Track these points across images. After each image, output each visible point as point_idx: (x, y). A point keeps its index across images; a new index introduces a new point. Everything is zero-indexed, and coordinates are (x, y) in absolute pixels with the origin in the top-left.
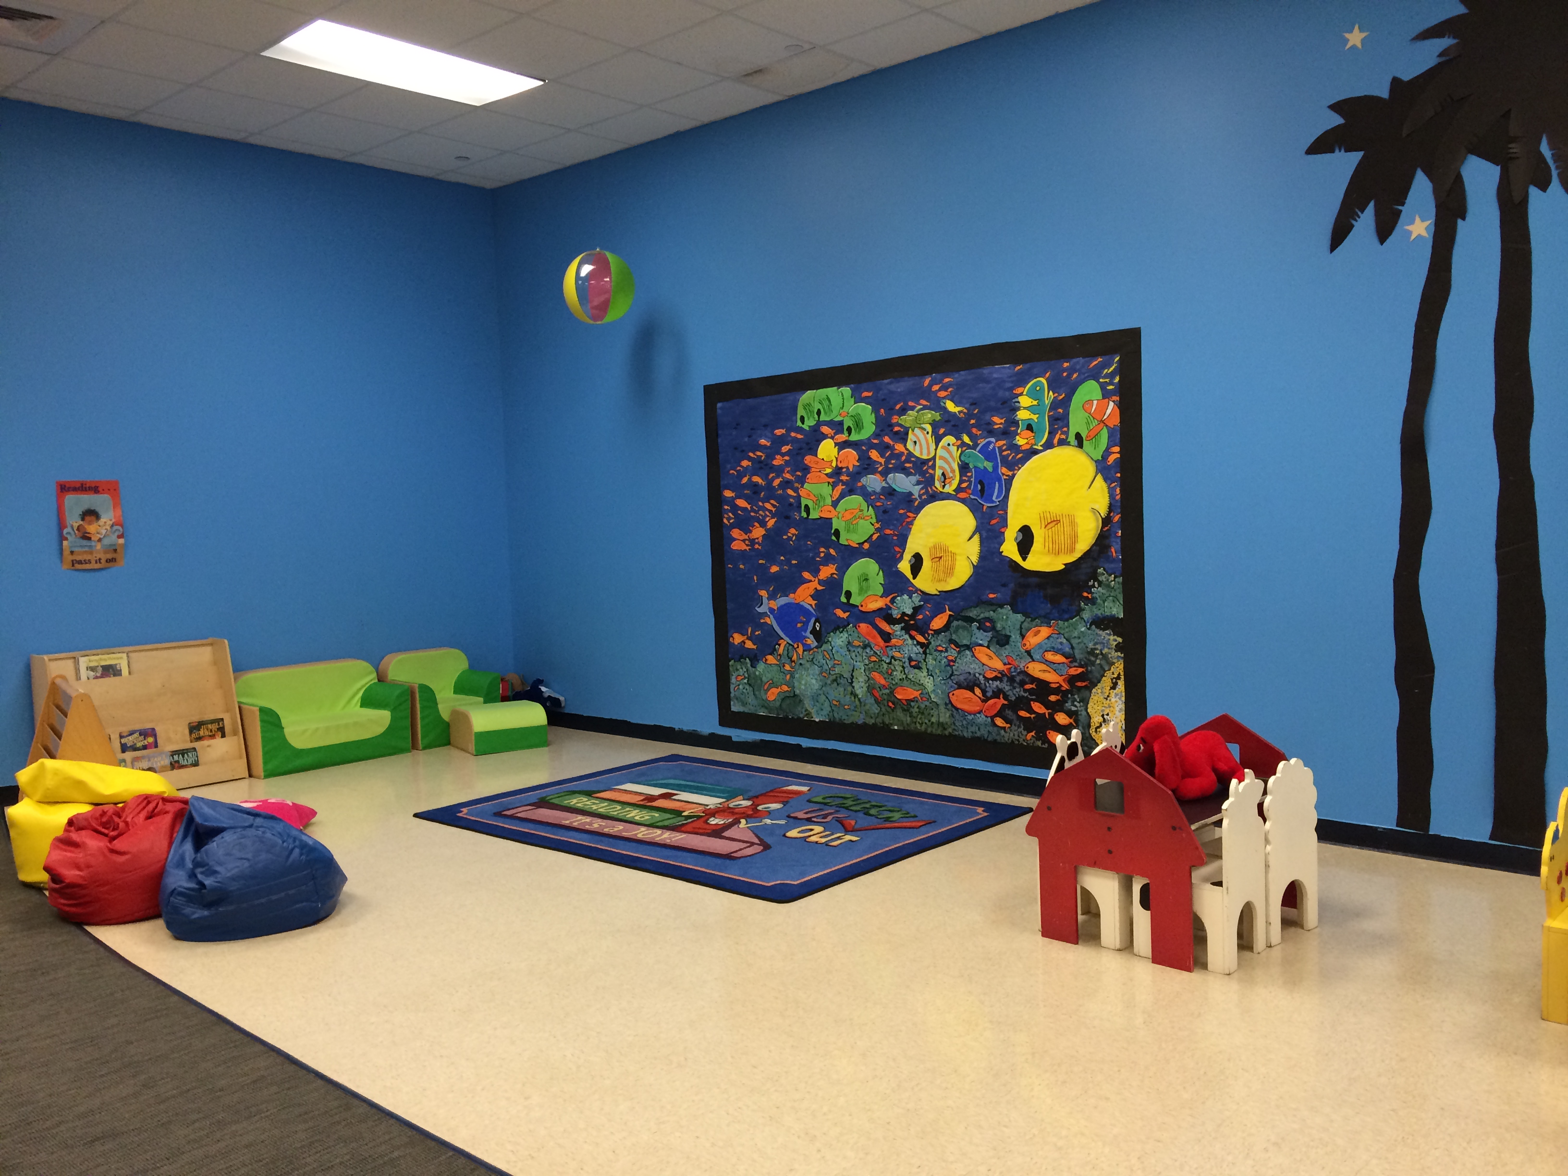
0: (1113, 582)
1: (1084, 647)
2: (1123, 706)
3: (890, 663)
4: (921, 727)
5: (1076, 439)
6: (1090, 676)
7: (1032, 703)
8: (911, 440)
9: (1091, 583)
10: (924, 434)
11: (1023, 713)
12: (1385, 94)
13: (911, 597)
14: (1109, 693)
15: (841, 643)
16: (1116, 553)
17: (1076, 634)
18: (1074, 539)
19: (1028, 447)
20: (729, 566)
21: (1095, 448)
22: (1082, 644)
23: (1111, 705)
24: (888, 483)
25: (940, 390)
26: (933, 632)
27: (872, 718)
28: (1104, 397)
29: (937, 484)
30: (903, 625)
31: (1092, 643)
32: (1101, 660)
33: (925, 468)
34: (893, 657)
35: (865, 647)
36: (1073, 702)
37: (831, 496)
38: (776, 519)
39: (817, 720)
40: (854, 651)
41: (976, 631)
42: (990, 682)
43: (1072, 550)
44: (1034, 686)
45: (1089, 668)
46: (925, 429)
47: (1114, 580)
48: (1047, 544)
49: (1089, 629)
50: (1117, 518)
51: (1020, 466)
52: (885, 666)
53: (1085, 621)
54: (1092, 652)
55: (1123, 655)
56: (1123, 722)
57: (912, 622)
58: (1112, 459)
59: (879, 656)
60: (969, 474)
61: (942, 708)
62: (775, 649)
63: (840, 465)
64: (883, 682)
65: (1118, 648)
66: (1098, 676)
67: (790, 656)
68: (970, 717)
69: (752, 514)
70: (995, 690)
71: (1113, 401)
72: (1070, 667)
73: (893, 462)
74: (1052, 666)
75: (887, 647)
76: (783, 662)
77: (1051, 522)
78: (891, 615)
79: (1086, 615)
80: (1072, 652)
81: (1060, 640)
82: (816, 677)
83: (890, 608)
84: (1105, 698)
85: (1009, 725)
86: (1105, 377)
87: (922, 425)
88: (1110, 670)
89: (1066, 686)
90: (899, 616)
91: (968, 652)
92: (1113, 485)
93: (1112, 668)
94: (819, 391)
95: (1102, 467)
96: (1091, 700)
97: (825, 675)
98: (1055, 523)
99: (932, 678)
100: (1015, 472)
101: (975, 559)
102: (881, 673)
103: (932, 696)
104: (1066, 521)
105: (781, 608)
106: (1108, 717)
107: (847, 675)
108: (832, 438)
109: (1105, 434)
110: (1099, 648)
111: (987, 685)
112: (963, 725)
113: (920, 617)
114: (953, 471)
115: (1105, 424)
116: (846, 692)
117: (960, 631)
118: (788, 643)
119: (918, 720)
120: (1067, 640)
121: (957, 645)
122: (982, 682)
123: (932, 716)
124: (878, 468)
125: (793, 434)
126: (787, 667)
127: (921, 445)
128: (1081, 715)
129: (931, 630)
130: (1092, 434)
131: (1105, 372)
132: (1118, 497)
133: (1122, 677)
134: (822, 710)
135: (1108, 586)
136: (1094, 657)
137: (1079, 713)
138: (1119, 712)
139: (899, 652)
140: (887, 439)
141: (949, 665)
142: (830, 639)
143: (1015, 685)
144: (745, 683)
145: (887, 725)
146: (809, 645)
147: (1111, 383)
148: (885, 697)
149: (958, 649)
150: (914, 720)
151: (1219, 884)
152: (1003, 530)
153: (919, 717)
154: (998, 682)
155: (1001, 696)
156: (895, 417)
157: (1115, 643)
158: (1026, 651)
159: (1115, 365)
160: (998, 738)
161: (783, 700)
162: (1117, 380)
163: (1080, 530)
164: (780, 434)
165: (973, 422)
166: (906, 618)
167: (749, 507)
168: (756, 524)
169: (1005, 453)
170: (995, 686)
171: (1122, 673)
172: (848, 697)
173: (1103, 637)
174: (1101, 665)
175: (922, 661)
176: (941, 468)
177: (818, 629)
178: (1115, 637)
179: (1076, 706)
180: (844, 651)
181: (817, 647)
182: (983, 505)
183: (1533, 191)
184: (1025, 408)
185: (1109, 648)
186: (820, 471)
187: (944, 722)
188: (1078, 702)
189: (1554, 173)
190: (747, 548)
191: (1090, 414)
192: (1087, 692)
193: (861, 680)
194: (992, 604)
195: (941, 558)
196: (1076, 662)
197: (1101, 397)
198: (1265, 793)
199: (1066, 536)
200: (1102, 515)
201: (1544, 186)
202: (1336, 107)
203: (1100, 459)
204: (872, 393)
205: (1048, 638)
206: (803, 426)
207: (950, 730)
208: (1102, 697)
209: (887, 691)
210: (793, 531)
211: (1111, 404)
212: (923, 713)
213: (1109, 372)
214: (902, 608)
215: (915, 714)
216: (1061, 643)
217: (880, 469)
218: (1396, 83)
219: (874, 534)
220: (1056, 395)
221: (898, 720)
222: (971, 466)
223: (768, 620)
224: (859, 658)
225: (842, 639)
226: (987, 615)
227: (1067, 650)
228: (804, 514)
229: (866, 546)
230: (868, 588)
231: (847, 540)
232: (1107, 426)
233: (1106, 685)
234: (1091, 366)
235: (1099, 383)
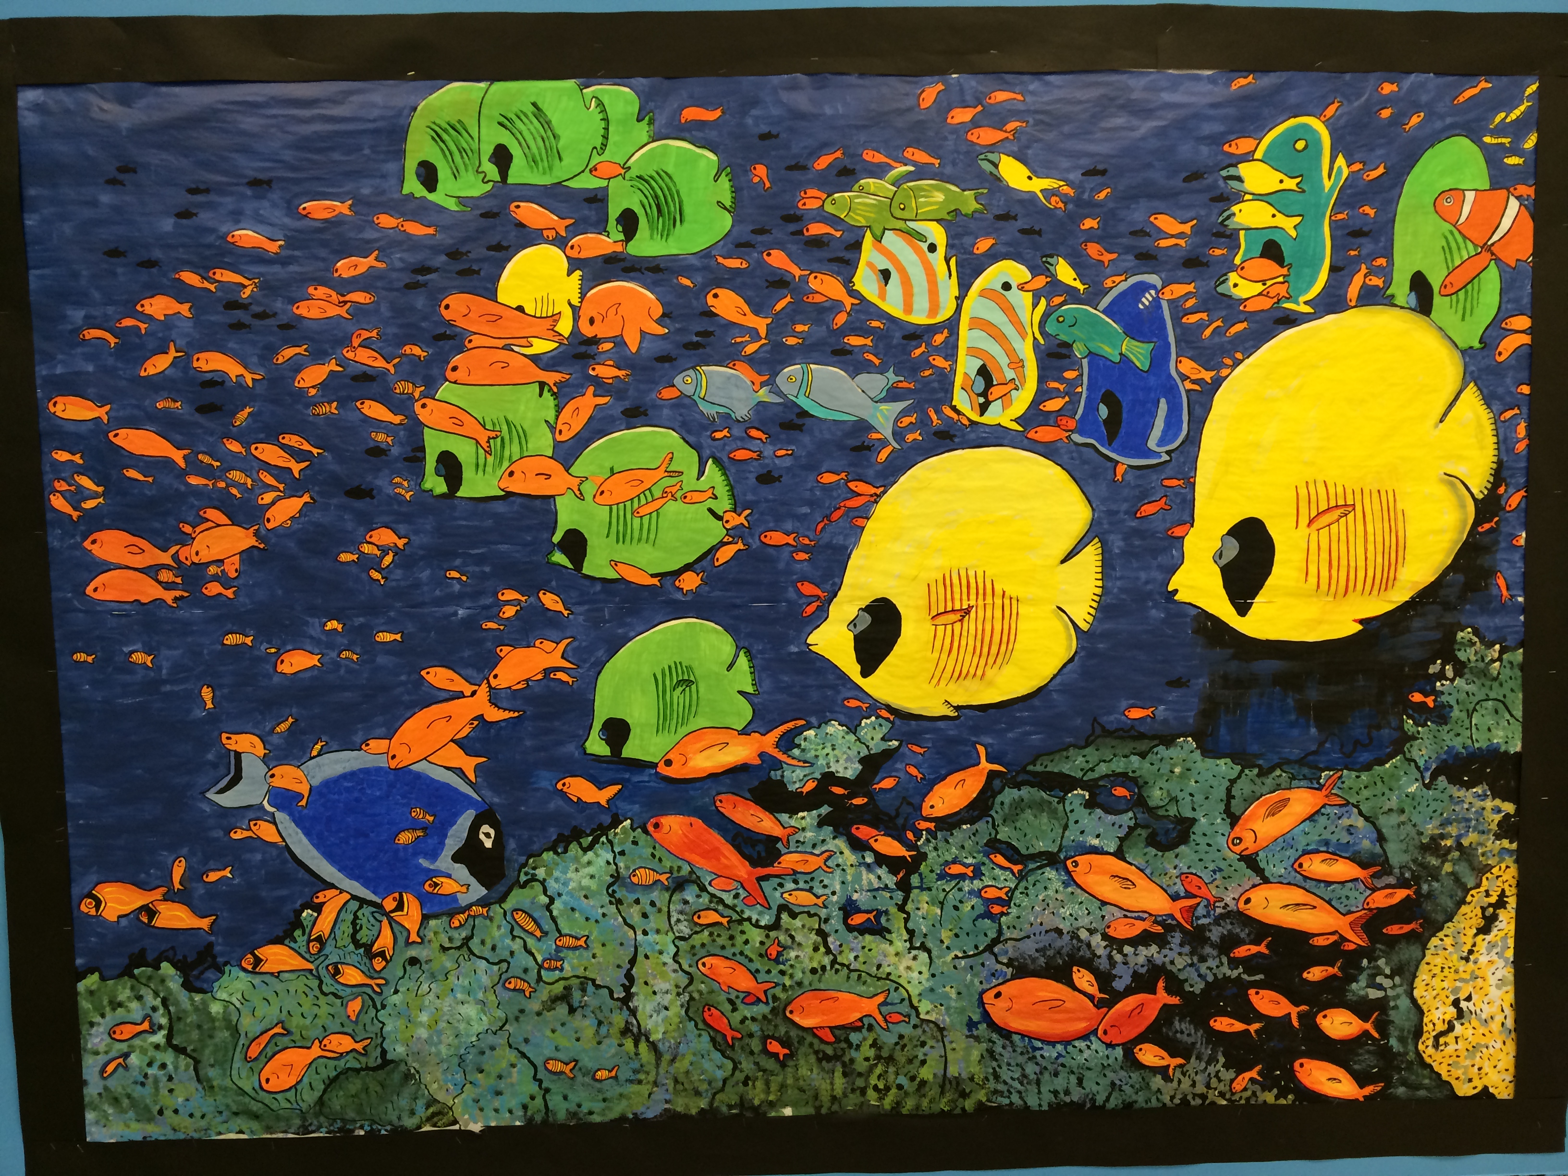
0: (1497, 664)
1: (1413, 833)
2: (1507, 973)
3: (776, 925)
4: (880, 1099)
5: (1412, 289)
6: (1428, 907)
7: (1252, 992)
8: (870, 265)
9: (1433, 669)
10: (918, 251)
11: (1223, 1024)
13: (853, 729)
14: (1474, 945)
15: (586, 882)
16: (1508, 589)
18: (1394, 553)
19: (1266, 304)
20: (80, 657)
21: (1463, 319)
22: (1409, 827)
23: (1477, 973)
24: (779, 393)
25: (975, 123)
26: (932, 825)
27: (697, 1093)
28: (1494, 186)
29: (961, 400)
30: (825, 810)
31: (1436, 822)
32: (1455, 862)
33: (918, 352)
34: (783, 908)
35: (679, 885)
36: (1373, 977)
37: (552, 428)
38: (306, 498)
39: (476, 1127)
40: (637, 901)
41: (1082, 813)
42: (1127, 949)
43: (1387, 582)
44: (1262, 948)
45: (1425, 887)
46: (922, 237)
48: (1313, 570)
49: (1428, 787)
50: (1515, 500)
51: (1239, 356)
52: (756, 936)
53: (1418, 768)
54: (1433, 846)
55: (1514, 846)
56: (1509, 1012)
57: (858, 801)
58: (1509, 346)
59: (733, 908)
60: (1070, 375)
61: (958, 1038)
62: (298, 923)
63: (588, 331)
64: (745, 982)
65: (1506, 829)
66: (1450, 904)
67: (364, 936)
68: (1050, 1052)
69: (194, 480)
70: (1143, 970)
71: (1517, 198)
72: (1374, 890)
73: (799, 328)
74: (1321, 890)
75: (766, 878)
76: (334, 959)
77: (1329, 509)
78: (781, 784)
79: (1422, 751)
81: (1345, 822)
82: (480, 996)
83: (778, 765)
84: (1462, 958)
85: (1179, 1061)
86: (1499, 131)
87: (911, 224)
88: (1478, 886)
89: (1356, 940)
90: (811, 786)
91: (1050, 873)
92: (1509, 414)
93: (1484, 879)
94: (499, 87)
96: (1423, 967)
97: (520, 985)
98: (1339, 512)
99: (924, 956)
100: (1224, 372)
101: (1083, 615)
102: (741, 958)
103: (924, 1007)
104: (1372, 507)
105: (317, 792)
106: (1470, 1005)
107: (613, 978)
108: (561, 242)
109: (1491, 280)
110: (1454, 834)
111: (1118, 958)
112: (1024, 1076)
113: (888, 783)
114: (1018, 364)
115: (1493, 254)
116: (603, 1030)
117: (1028, 814)
118: (354, 897)
119: (873, 1081)
120: (1367, 819)
121: (1013, 854)
122: (1100, 952)
123: (923, 1062)
124: (743, 345)
125: (386, 221)
126: (352, 976)
127: (907, 283)
128: (1396, 1007)
129: (927, 819)
130: (1459, 279)
131: (1498, 119)
132: (1521, 447)
133: (1512, 902)
134: (499, 1093)
135: (1484, 673)
136: (1438, 856)
137: (1392, 1004)
138: (1498, 987)
139: (810, 890)
140: (778, 259)
141: (988, 915)
142: (541, 873)
143: (1208, 950)
144: (157, 1047)
145: (755, 1109)
146: (453, 897)
147: (1514, 151)
148: (754, 1028)
149: (1016, 868)
150: (860, 1083)
152: (1178, 532)
153: (879, 1070)
154: (1154, 949)
155: (1161, 984)
156: (811, 192)
157: (1498, 818)
158: (1243, 858)
159: (1526, 104)
160: (1141, 1098)
161: (331, 1083)
162: (1530, 142)
163: (1413, 530)
164: (326, 215)
165: (1089, 223)
166: (838, 790)
167: (178, 456)
168: (213, 514)
169: (1193, 319)
170: (1141, 960)
171: (1511, 891)
172: (610, 1047)
173: (1466, 806)
174: (1455, 876)
175: (893, 910)
176: (973, 352)
177: (488, 844)
178: (1498, 802)
179: (1380, 987)
180: (598, 905)
181: (484, 902)
182: (1117, 462)
184: (1259, 197)
185: (1480, 833)
186: (507, 348)
187: (965, 1075)
188: (1386, 976)
190: (169, 596)
191: (1455, 224)
192: (1414, 951)
193: (661, 985)
194: (1141, 736)
195: (967, 611)
196: (1390, 873)
197: (1487, 186)
199: (1371, 547)
200: (1475, 491)
203: (1477, 345)
204: (718, 113)
205: (1311, 818)
206: (431, 197)
207: (982, 1096)
208: (1455, 957)
209: (762, 1009)
210: (385, 536)
211: (1514, 205)
212: (890, 1060)
213: (1508, 120)
214: (821, 762)
215: (861, 1066)
216: (1350, 830)
217: (750, 349)
219: (722, 544)
220: (1357, 167)
221: (802, 1090)
222: (1079, 351)
223: (266, 832)
224: (656, 921)
225: (591, 870)
226: (1119, 765)
227: (1366, 844)
228: (436, 484)
229: (690, 582)
230: (690, 711)
231: (614, 564)
232: (1498, 260)
233: (1467, 924)
234: (1461, 99)
235: (1483, 147)
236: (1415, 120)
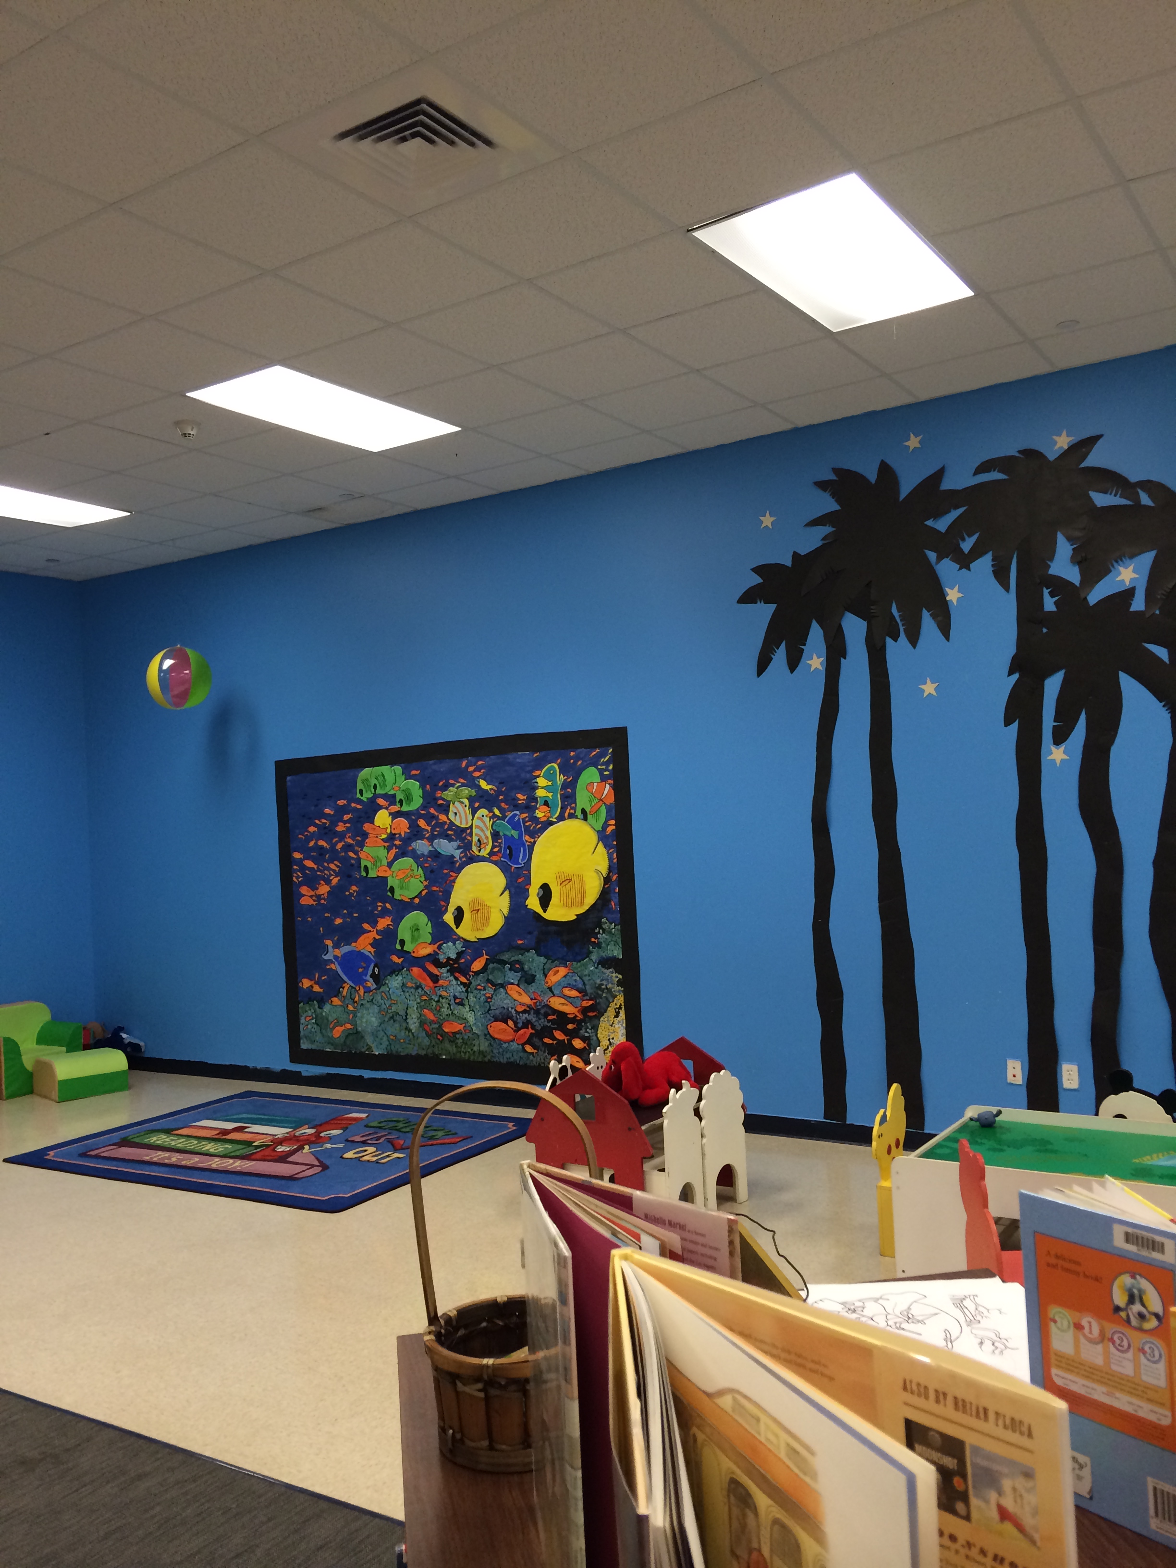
0: (614, 930)
1: (593, 983)
2: (624, 1031)
3: (438, 1001)
4: (465, 1055)
5: (582, 813)
6: (599, 1007)
7: (554, 1031)
8: (452, 811)
9: (597, 931)
10: (462, 806)
11: (547, 1040)
12: (789, 563)
13: (454, 944)
14: (614, 1021)
15: (396, 985)
16: (615, 906)
17: (586, 972)
18: (583, 894)
19: (545, 819)
20: (299, 919)
21: (596, 821)
22: (592, 981)
23: (615, 1030)
24: (433, 847)
25: (475, 771)
26: (473, 974)
27: (423, 1049)
28: (602, 781)
29: (474, 848)
30: (448, 968)
31: (599, 980)
32: (606, 993)
33: (464, 835)
34: (440, 996)
35: (417, 988)
36: (586, 1029)
37: (386, 858)
38: (339, 878)
39: (377, 1053)
40: (408, 992)
41: (508, 972)
42: (521, 1015)
43: (582, 904)
44: (555, 1017)
45: (598, 1001)
46: (463, 803)
47: (614, 928)
48: (562, 899)
49: (596, 968)
50: (615, 877)
51: (539, 834)
52: (434, 1004)
53: (593, 962)
54: (599, 987)
55: (623, 989)
57: (456, 965)
58: (610, 829)
59: (429, 995)
60: (500, 841)
61: (482, 1038)
62: (339, 992)
63: (393, 832)
64: (432, 1018)
65: (619, 983)
66: (604, 1006)
67: (353, 997)
68: (505, 1045)
69: (319, 873)
70: (525, 1021)
71: (609, 784)
72: (583, 1000)
73: (438, 829)
74: (569, 999)
75: (436, 987)
76: (347, 1003)
77: (565, 881)
78: (439, 959)
79: (594, 957)
80: (584, 988)
81: (574, 978)
82: (375, 1015)
83: (438, 954)
84: (610, 1025)
85: (536, 1051)
86: (602, 765)
87: (461, 800)
88: (613, 1001)
89: (580, 1016)
90: (445, 960)
91: (502, 990)
93: (615, 1000)
94: (375, 768)
95: (602, 836)
96: (599, 1027)
97: (384, 1013)
98: (567, 881)
99: (473, 1013)
100: (536, 839)
101: (506, 911)
102: (431, 1010)
103: (474, 1028)
104: (576, 879)
105: (345, 955)
106: (614, 1041)
107: (402, 1013)
108: (387, 808)
109: (603, 809)
110: (605, 984)
111: (518, 1017)
112: (499, 1052)
113: (463, 961)
114: (487, 838)
115: (603, 801)
116: (401, 1027)
117: (496, 972)
118: (350, 986)
119: (463, 1049)
120: (580, 978)
121: (493, 984)
122: (514, 1015)
123: (474, 1045)
124: (426, 834)
125: (353, 805)
126: (351, 1008)
127: (460, 817)
128: (592, 1040)
129: (472, 972)
130: (594, 810)
131: (602, 761)
132: (615, 861)
133: (623, 1007)
134: (381, 1044)
135: (610, 932)
136: (601, 991)
137: (591, 1038)
138: (622, 1036)
139: (446, 991)
140: (432, 811)
141: (486, 1001)
142: (387, 982)
143: (541, 1016)
144: (313, 1023)
145: (437, 1055)
146: (369, 987)
147: (607, 770)
148: (435, 1031)
149: (494, 988)
150: (459, 1050)
151: (663, 1170)
152: (527, 887)
153: (463, 1046)
154: (527, 1015)
155: (530, 1026)
156: (439, 792)
157: (617, 979)
158: (548, 988)
159: (609, 755)
160: (528, 1062)
161: (347, 1037)
162: (611, 767)
163: (587, 887)
164: (342, 804)
165: (501, 797)
166: (451, 962)
167: (315, 867)
168: (322, 882)
169: (527, 824)
170: (524, 1018)
171: (623, 1004)
172: (403, 1032)
173: (607, 975)
174: (606, 998)
175: (465, 998)
176: (476, 835)
177: (377, 973)
178: (617, 974)
179: (588, 1032)
180: (399, 992)
181: (375, 989)
182: (512, 866)
183: (889, 641)
184: (542, 788)
185: (612, 984)
186: (377, 837)
187: (484, 1051)
188: (590, 1029)
189: (902, 629)
190: (314, 903)
191: (592, 793)
192: (597, 1021)
193: (414, 1016)
194: (522, 949)
195: (478, 910)
196: (587, 996)
197: (599, 781)
198: (700, 1099)
199: (577, 892)
200: (604, 875)
201: (895, 638)
202: (757, 570)
204: (419, 772)
205: (565, 976)
206: (362, 798)
207: (489, 1057)
208: (608, 1024)
209: (437, 1026)
210: (354, 888)
211: (608, 786)
212: (466, 1044)
213: (605, 761)
214: (447, 954)
215: (459, 1045)
216: (575, 981)
217: (427, 836)
218: (795, 555)
219: (423, 890)
220: (565, 778)
221: (446, 1050)
222: (501, 834)
223: (333, 966)
224: (412, 998)
225: (398, 982)
226: (516, 958)
227: (581, 986)
228: (364, 874)
229: (417, 901)
230: (419, 937)
231: (401, 895)
232: (605, 803)
233: (611, 1014)
234: (591, 755)
235: (598, 769)
236: (579, 763)
